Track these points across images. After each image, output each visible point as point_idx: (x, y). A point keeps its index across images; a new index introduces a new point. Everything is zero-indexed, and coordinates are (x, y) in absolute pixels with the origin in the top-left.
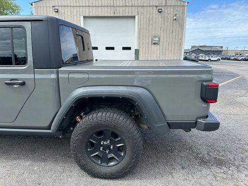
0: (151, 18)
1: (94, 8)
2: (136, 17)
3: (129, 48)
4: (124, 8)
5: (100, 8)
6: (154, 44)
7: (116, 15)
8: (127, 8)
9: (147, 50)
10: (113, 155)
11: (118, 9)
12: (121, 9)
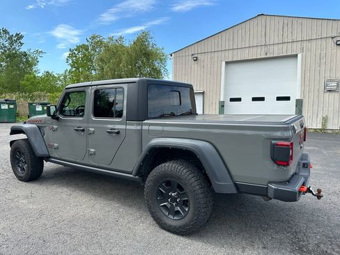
0: (323, 54)
1: (239, 51)
2: (299, 56)
3: (288, 98)
4: (281, 46)
5: (247, 50)
6: (330, 91)
7: (268, 56)
8: (285, 45)
9: (316, 100)
10: (179, 209)
11: (272, 47)
12: (276, 47)
